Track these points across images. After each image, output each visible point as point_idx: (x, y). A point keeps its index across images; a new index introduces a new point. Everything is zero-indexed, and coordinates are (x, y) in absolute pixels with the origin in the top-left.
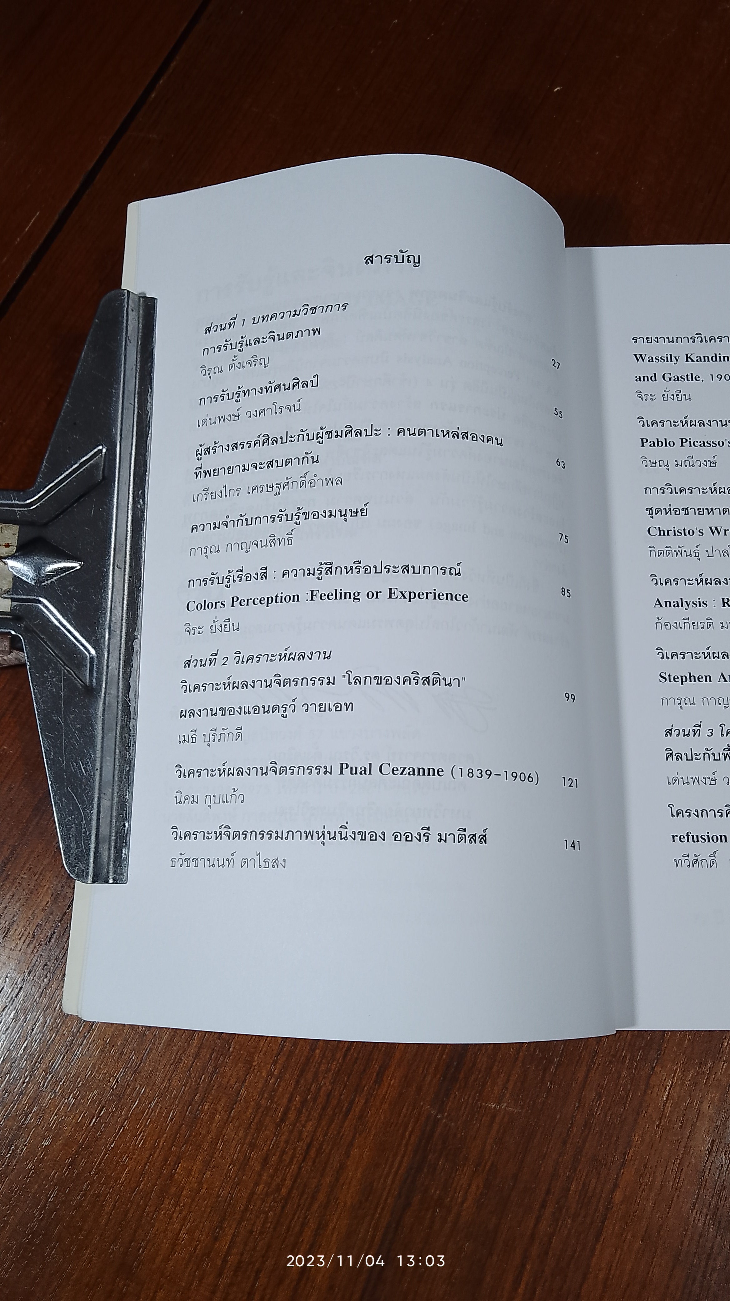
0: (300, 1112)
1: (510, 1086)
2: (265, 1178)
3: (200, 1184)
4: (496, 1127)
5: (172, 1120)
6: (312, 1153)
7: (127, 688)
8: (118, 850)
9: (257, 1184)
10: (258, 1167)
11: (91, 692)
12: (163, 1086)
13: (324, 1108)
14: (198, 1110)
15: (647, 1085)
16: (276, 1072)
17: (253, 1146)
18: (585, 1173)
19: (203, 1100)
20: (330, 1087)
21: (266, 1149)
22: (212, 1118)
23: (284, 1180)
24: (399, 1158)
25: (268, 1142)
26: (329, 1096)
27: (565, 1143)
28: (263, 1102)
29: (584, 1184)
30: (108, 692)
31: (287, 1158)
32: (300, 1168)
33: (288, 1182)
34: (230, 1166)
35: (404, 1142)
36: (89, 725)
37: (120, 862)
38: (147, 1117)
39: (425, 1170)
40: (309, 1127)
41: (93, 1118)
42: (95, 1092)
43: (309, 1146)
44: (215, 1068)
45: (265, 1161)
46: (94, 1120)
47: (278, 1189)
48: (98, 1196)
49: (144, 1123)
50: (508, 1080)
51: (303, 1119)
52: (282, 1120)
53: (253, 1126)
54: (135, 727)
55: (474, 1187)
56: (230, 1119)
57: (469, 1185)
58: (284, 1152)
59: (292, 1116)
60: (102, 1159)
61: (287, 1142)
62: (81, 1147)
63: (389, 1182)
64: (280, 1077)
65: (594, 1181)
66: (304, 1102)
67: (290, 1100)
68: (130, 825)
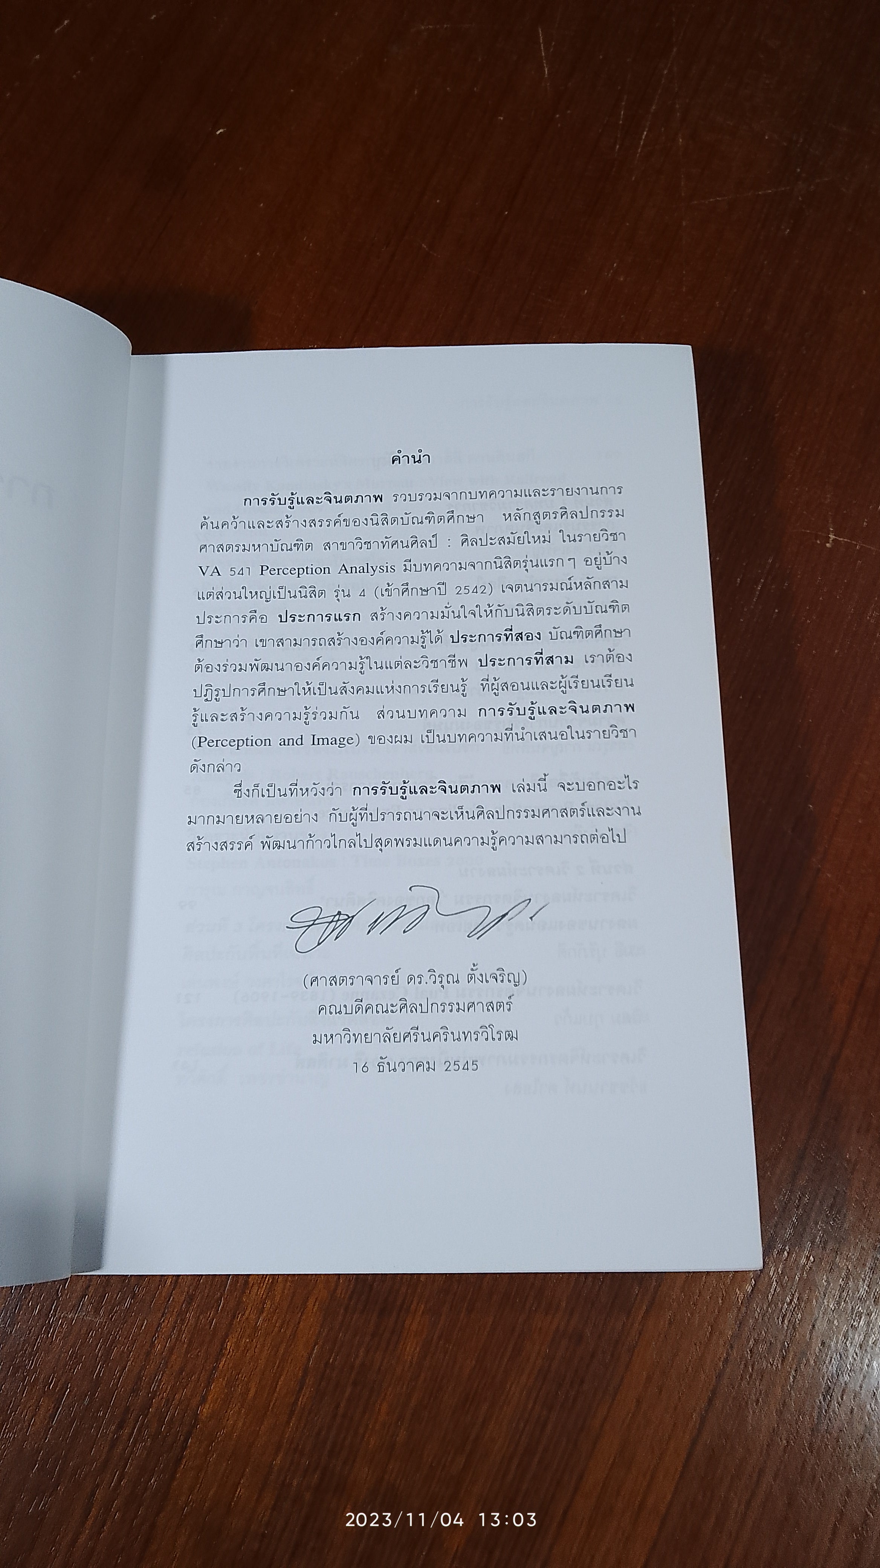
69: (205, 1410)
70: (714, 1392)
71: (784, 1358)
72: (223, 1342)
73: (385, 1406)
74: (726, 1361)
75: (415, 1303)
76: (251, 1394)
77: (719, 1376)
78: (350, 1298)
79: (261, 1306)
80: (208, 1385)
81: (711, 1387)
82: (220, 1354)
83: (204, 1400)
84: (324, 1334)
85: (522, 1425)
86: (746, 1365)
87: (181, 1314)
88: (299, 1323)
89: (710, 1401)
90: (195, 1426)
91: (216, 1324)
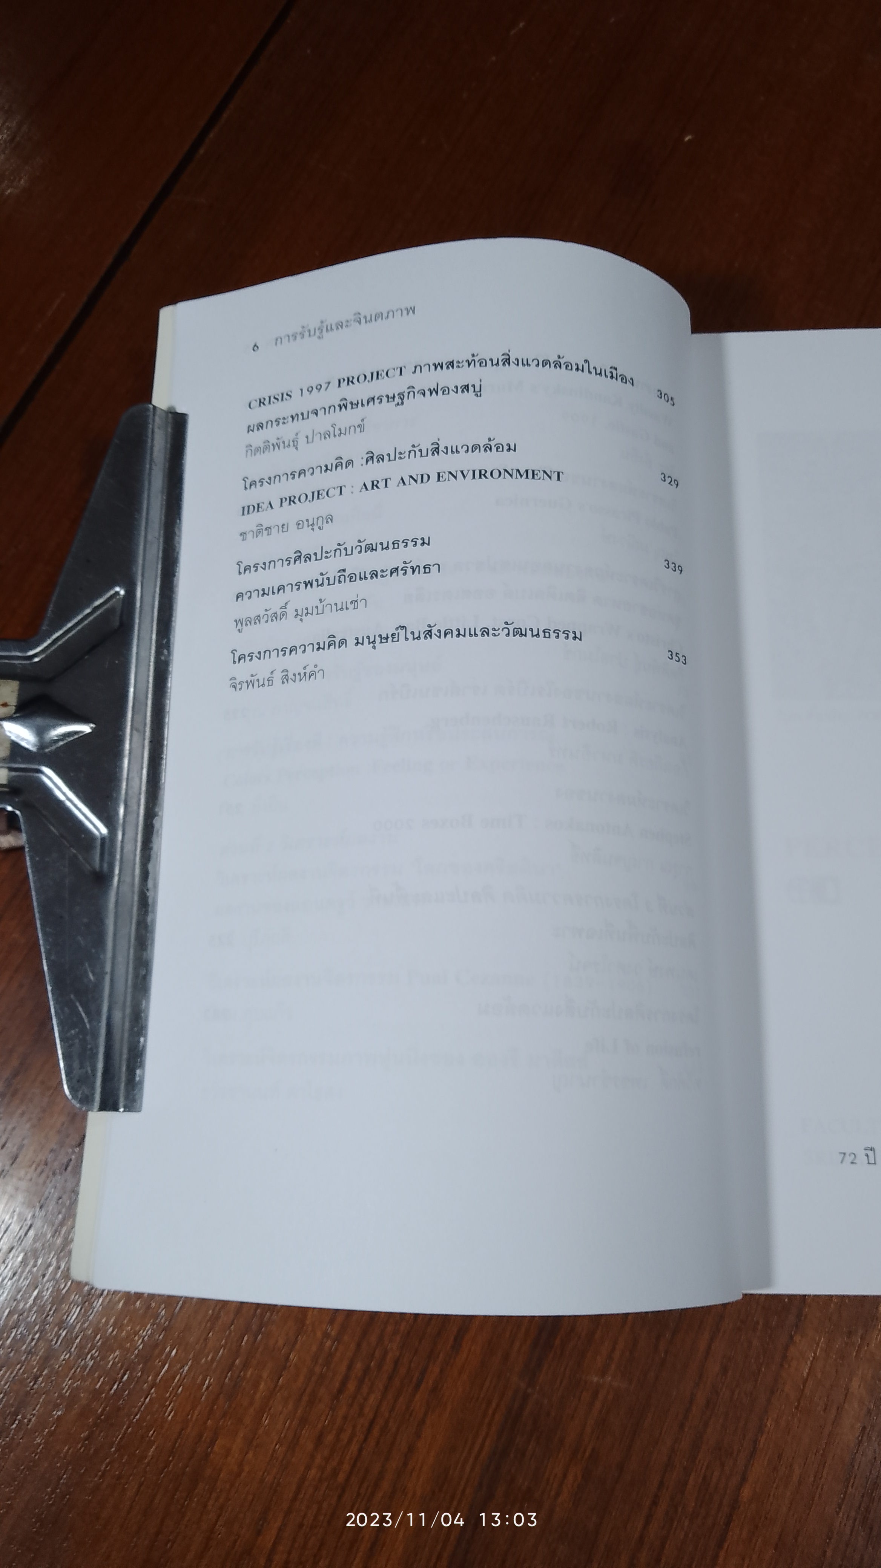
0: (361, 1382)
1: (617, 1354)
2: (318, 1460)
3: (241, 1465)
4: (598, 1405)
5: (208, 1388)
6: (376, 1431)
7: (145, 875)
8: (131, 1072)
9: (308, 1468)
10: (310, 1446)
11: (102, 879)
12: (198, 1347)
13: (391, 1378)
14: (239, 1376)
15: (784, 1357)
16: (333, 1333)
17: (303, 1421)
18: (706, 1464)
19: (245, 1365)
20: (398, 1354)
21: (320, 1426)
22: (256, 1385)
23: (341, 1463)
24: (480, 1440)
25: (323, 1418)
26: (396, 1363)
27: (682, 1426)
28: (317, 1369)
29: (704, 1478)
30: (122, 879)
31: (345, 1437)
32: (360, 1450)
33: (346, 1467)
34: (276, 1445)
35: (487, 1420)
36: (98, 920)
37: (134, 1086)
38: (179, 1383)
39: (512, 1455)
40: (372, 1400)
41: (114, 1384)
42: (117, 1353)
43: (372, 1423)
44: (261, 1327)
45: (319, 1440)
46: (115, 1387)
47: (335, 1473)
48: (119, 1478)
49: (175, 1391)
50: (613, 1349)
51: (365, 1389)
52: (340, 1391)
53: (305, 1398)
54: (153, 921)
55: (570, 1478)
56: (278, 1389)
57: (565, 1476)
58: (341, 1430)
59: (351, 1386)
60: (125, 1433)
61: (345, 1418)
62: (99, 1418)
63: (468, 1469)
64: (338, 1339)
65: (716, 1474)
66: (367, 1370)
67: (350, 1368)
68: (145, 1041)
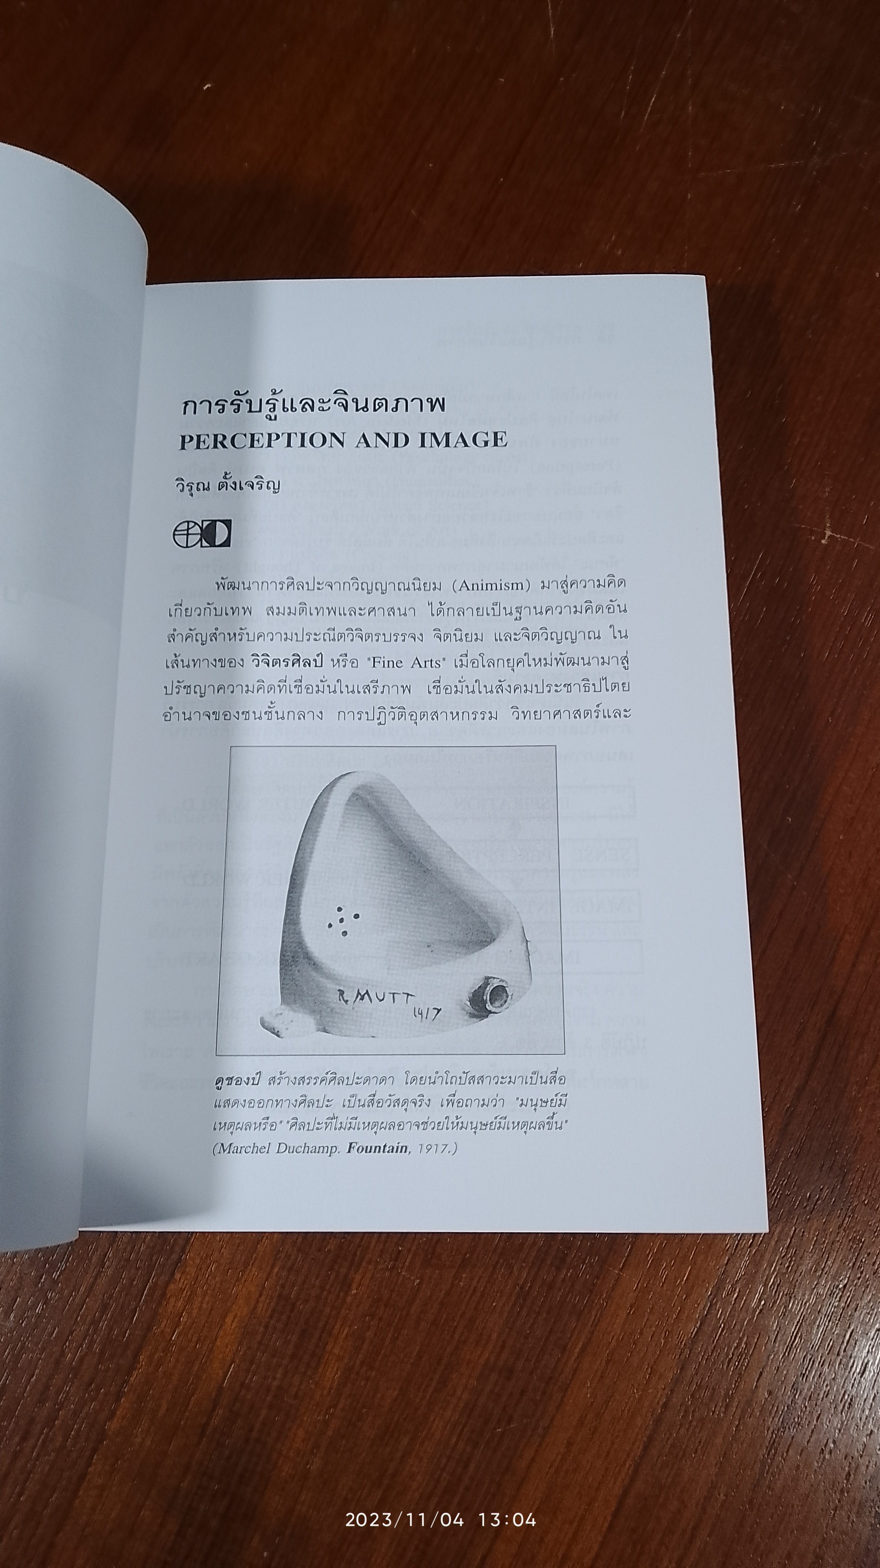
69: (113, 1426)
70: (651, 1439)
71: (727, 1407)
72: (136, 1356)
73: (301, 1433)
74: (665, 1406)
75: (338, 1326)
76: (163, 1410)
77: (658, 1421)
78: (271, 1317)
79: (177, 1319)
80: (118, 1400)
81: (648, 1432)
82: (132, 1368)
83: (113, 1414)
84: (241, 1353)
85: (444, 1460)
86: (686, 1412)
87: (95, 1323)
88: (216, 1339)
89: (646, 1448)
90: (101, 1442)
91: (129, 1335)
